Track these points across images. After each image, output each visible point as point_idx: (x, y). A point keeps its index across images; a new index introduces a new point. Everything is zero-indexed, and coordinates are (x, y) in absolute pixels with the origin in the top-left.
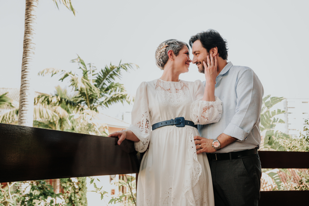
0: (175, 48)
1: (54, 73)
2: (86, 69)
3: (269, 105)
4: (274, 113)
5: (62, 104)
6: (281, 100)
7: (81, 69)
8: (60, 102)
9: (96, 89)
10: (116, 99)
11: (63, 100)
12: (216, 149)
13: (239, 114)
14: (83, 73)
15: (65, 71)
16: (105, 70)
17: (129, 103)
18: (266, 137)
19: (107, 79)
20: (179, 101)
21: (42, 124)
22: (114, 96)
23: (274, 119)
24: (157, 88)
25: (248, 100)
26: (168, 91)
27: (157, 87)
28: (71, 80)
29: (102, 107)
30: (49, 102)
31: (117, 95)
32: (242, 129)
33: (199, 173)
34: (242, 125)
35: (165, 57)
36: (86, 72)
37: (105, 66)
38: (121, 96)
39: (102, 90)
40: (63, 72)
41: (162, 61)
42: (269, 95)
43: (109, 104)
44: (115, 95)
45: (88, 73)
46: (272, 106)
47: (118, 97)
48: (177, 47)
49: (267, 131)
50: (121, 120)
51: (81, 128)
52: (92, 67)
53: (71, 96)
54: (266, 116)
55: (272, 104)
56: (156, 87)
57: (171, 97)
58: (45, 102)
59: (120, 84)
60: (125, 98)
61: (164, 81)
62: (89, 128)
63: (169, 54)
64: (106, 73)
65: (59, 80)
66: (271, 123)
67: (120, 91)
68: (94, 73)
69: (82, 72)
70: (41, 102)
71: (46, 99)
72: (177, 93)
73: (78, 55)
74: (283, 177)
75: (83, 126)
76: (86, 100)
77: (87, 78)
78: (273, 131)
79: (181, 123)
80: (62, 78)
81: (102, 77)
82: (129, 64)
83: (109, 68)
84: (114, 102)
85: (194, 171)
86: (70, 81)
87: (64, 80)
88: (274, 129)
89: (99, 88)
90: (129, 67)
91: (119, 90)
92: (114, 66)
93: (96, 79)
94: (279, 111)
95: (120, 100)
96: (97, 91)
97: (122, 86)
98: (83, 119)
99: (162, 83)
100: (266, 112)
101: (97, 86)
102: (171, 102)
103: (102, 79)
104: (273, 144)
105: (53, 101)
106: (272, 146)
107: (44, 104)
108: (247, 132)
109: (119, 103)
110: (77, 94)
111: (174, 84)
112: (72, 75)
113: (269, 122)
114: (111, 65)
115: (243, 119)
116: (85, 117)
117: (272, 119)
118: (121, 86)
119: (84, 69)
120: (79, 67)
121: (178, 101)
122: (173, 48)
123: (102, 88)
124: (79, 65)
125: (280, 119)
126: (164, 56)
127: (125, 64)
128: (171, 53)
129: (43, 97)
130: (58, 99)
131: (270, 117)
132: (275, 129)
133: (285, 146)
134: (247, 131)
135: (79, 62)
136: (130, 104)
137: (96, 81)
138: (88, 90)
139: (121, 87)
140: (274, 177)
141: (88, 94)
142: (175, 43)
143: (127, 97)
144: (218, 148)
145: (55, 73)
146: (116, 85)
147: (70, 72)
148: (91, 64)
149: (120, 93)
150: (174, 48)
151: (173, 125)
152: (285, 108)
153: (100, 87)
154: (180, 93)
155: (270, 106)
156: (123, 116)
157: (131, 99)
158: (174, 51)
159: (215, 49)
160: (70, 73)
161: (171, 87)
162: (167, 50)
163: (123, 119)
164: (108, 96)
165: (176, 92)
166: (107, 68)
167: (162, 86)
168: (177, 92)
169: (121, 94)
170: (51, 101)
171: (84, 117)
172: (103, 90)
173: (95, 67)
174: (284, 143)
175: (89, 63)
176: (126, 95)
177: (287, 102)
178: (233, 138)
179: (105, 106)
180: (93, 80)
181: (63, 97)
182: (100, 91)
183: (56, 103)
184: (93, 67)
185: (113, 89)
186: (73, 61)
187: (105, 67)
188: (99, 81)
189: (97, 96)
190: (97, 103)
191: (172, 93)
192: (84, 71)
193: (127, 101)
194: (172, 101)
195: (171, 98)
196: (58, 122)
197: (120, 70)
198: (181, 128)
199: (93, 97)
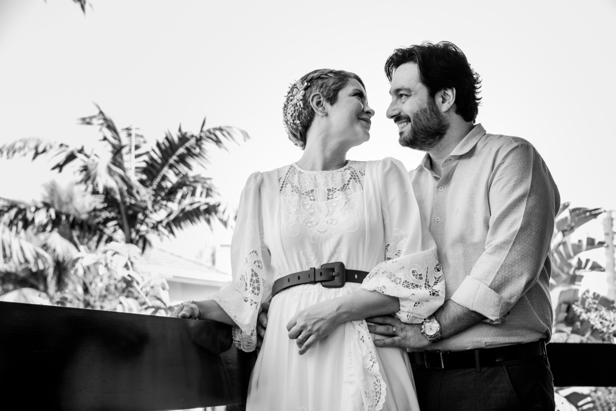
0: (326, 87)
1: (40, 149)
2: (120, 141)
3: (566, 228)
4: (577, 248)
5: (61, 227)
6: (595, 216)
7: (106, 142)
8: (56, 223)
9: (143, 190)
10: (194, 214)
11: (64, 218)
12: (431, 339)
13: (492, 253)
14: (112, 152)
15: (67, 146)
16: (167, 144)
17: (225, 224)
18: (560, 305)
19: (171, 166)
20: (330, 222)
21: (13, 277)
22: (188, 208)
23: (580, 262)
24: (283, 189)
25: (517, 219)
26: (308, 197)
27: (284, 186)
28: (82, 169)
29: (159, 235)
30: (27, 224)
31: (195, 206)
32: (495, 292)
33: (376, 405)
34: (497, 282)
35: (305, 112)
36: (118, 148)
37: (166, 134)
38: (205, 207)
39: (159, 192)
40: (63, 148)
41: (300, 125)
42: (566, 204)
43: (176, 227)
44: (191, 204)
45: (124, 151)
46: (572, 229)
47: (198, 208)
48: (332, 83)
49: (562, 293)
50: (210, 264)
51: (107, 286)
52: (133, 136)
53: (84, 207)
54: (560, 254)
55: (573, 224)
56: (281, 186)
57: (312, 211)
58: (17, 225)
59: (204, 178)
60: (216, 212)
61: (302, 171)
62: (127, 287)
63: (313, 104)
64: (170, 151)
65: (54, 168)
66: (571, 272)
67: (204, 195)
68: (139, 152)
69: (110, 148)
70: (8, 222)
71: (20, 217)
72: (330, 201)
73: (98, 107)
74: (604, 404)
75: (112, 282)
76: (119, 216)
77: (123, 165)
78: (576, 291)
79: (334, 276)
80: (62, 163)
81: (159, 161)
82: (223, 128)
83: (176, 140)
84: (188, 222)
85: (364, 400)
86: (79, 170)
87: (65, 168)
88: (580, 285)
89: (151, 188)
90: (223, 135)
91: (201, 193)
92: (186, 133)
93: (144, 165)
94: (591, 243)
95: (204, 216)
96: (145, 195)
97: (208, 182)
98: (106, 265)
99: (296, 175)
100: (559, 245)
101: (148, 183)
102: (309, 225)
103: (158, 167)
104: (578, 324)
105: (37, 221)
106: (576, 329)
107: (14, 228)
108: (509, 301)
109: (201, 223)
110: (98, 202)
111: (326, 177)
112: (86, 155)
113: (566, 269)
114: (180, 130)
115: (500, 266)
116: (111, 261)
117: (574, 262)
118: (205, 183)
119: (116, 142)
120: (102, 138)
121: (327, 222)
122: (321, 87)
123: (160, 188)
124: (101, 130)
125: (594, 263)
126: (303, 111)
127: (215, 129)
128: (319, 100)
129: (13, 212)
130: (50, 216)
131: (570, 257)
132: (581, 288)
133: (605, 330)
134: (510, 299)
135: (102, 124)
136: (229, 227)
137: (144, 171)
138: (126, 194)
139: (206, 186)
140: (580, 403)
141: (124, 203)
142: (326, 75)
143: (221, 209)
144: (436, 338)
145: (44, 151)
146: (196, 182)
147: (79, 148)
148: (131, 129)
149: (204, 200)
150: (324, 87)
151: (315, 282)
152: (607, 234)
153: (155, 186)
154: (336, 199)
155: (569, 229)
156: (213, 255)
157: (229, 215)
158: (325, 94)
159: (449, 92)
160: (81, 151)
161: (316, 186)
162: (307, 95)
163: (214, 262)
164: (174, 207)
165: (328, 198)
166: (170, 138)
167: (296, 183)
168: (330, 197)
169: (206, 204)
170: (33, 219)
171: (109, 261)
172: (163, 194)
173: (142, 136)
174: (601, 323)
175: (126, 127)
176: (219, 205)
177: (612, 219)
178: (473, 315)
179: (166, 232)
180: (136, 168)
181: (64, 210)
182: (154, 195)
183: (45, 226)
184: (137, 136)
185: (185, 189)
186: (87, 121)
187: (164, 136)
188: (151, 171)
189: (146, 208)
190: (147, 225)
191: (315, 202)
192: (113, 146)
193: (221, 220)
194: (314, 223)
195: (312, 214)
196: (51, 271)
197: (202, 144)
198: (333, 290)
199: (137, 209)
